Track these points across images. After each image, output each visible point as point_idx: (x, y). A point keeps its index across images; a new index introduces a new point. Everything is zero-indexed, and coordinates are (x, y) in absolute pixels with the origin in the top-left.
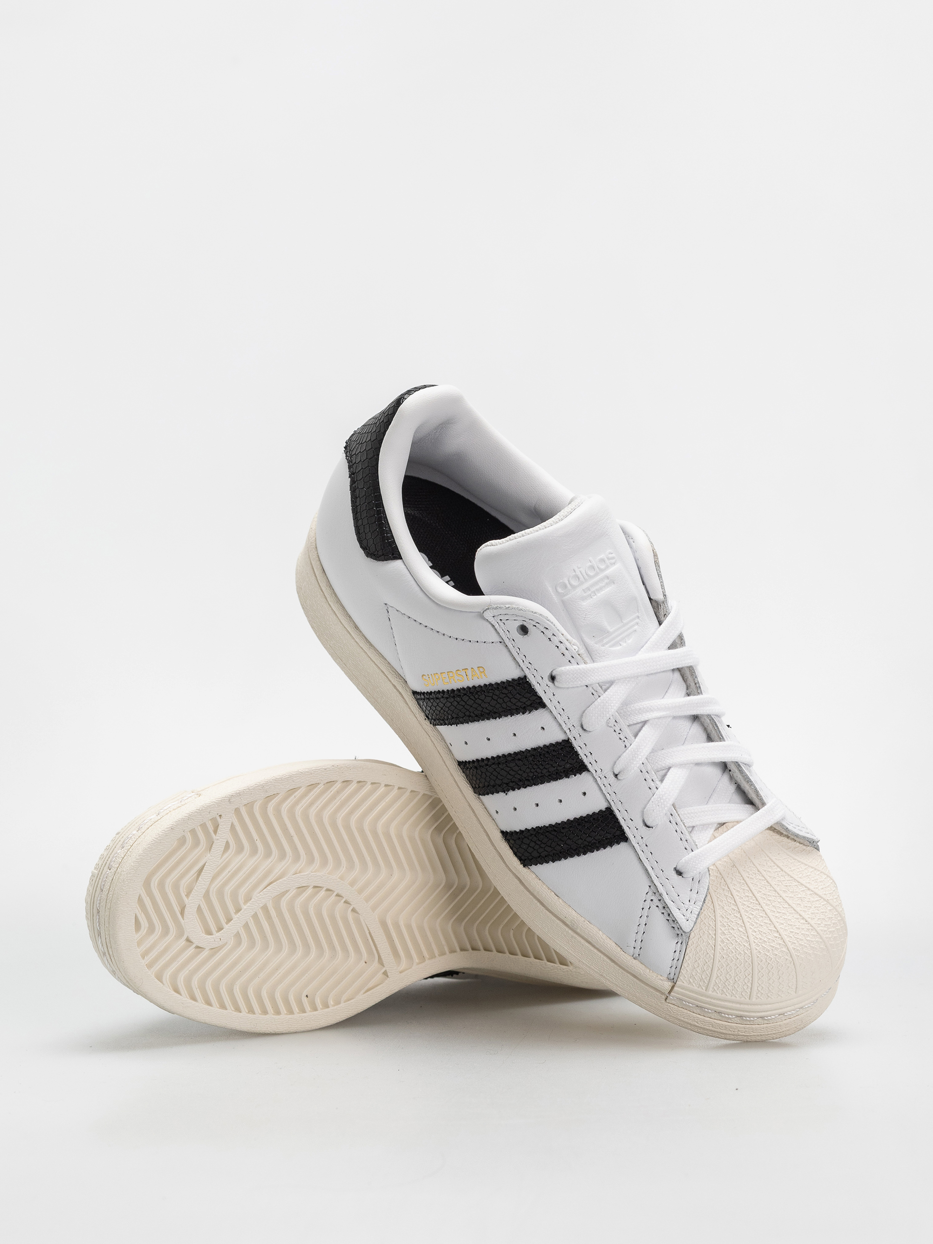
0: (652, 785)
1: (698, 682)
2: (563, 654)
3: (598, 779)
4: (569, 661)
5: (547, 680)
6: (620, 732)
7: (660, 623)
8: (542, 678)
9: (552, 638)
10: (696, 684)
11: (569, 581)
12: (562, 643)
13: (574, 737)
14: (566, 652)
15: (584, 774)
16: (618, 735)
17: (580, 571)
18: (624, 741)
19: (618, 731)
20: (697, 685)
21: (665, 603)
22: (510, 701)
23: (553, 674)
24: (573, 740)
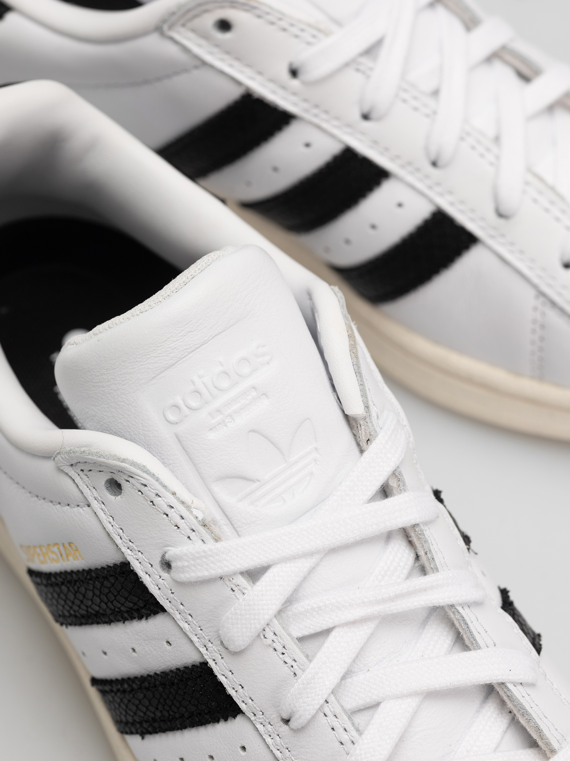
0: (345, 737)
1: (430, 551)
2: (176, 526)
3: (259, 726)
4: (189, 537)
5: (157, 569)
6: (284, 651)
7: (362, 451)
8: (152, 565)
9: (157, 500)
10: (426, 554)
11: (184, 400)
12: (172, 507)
13: (214, 660)
14: (181, 523)
15: (239, 718)
16: (281, 656)
17: (203, 383)
18: (292, 666)
19: (280, 649)
20: (429, 555)
21: (367, 420)
22: (116, 599)
23: (167, 557)
24: (212, 664)
